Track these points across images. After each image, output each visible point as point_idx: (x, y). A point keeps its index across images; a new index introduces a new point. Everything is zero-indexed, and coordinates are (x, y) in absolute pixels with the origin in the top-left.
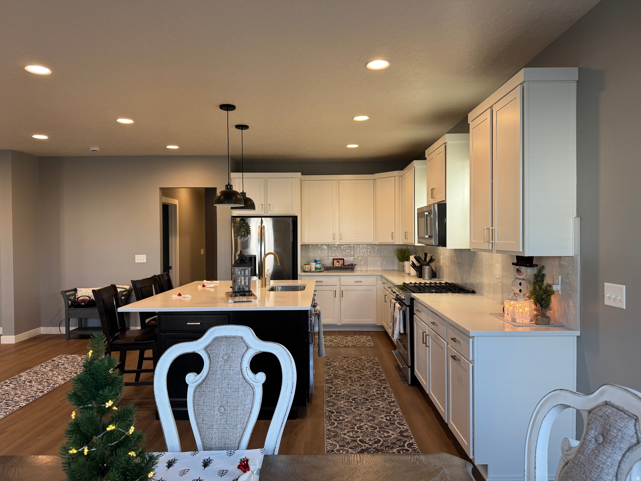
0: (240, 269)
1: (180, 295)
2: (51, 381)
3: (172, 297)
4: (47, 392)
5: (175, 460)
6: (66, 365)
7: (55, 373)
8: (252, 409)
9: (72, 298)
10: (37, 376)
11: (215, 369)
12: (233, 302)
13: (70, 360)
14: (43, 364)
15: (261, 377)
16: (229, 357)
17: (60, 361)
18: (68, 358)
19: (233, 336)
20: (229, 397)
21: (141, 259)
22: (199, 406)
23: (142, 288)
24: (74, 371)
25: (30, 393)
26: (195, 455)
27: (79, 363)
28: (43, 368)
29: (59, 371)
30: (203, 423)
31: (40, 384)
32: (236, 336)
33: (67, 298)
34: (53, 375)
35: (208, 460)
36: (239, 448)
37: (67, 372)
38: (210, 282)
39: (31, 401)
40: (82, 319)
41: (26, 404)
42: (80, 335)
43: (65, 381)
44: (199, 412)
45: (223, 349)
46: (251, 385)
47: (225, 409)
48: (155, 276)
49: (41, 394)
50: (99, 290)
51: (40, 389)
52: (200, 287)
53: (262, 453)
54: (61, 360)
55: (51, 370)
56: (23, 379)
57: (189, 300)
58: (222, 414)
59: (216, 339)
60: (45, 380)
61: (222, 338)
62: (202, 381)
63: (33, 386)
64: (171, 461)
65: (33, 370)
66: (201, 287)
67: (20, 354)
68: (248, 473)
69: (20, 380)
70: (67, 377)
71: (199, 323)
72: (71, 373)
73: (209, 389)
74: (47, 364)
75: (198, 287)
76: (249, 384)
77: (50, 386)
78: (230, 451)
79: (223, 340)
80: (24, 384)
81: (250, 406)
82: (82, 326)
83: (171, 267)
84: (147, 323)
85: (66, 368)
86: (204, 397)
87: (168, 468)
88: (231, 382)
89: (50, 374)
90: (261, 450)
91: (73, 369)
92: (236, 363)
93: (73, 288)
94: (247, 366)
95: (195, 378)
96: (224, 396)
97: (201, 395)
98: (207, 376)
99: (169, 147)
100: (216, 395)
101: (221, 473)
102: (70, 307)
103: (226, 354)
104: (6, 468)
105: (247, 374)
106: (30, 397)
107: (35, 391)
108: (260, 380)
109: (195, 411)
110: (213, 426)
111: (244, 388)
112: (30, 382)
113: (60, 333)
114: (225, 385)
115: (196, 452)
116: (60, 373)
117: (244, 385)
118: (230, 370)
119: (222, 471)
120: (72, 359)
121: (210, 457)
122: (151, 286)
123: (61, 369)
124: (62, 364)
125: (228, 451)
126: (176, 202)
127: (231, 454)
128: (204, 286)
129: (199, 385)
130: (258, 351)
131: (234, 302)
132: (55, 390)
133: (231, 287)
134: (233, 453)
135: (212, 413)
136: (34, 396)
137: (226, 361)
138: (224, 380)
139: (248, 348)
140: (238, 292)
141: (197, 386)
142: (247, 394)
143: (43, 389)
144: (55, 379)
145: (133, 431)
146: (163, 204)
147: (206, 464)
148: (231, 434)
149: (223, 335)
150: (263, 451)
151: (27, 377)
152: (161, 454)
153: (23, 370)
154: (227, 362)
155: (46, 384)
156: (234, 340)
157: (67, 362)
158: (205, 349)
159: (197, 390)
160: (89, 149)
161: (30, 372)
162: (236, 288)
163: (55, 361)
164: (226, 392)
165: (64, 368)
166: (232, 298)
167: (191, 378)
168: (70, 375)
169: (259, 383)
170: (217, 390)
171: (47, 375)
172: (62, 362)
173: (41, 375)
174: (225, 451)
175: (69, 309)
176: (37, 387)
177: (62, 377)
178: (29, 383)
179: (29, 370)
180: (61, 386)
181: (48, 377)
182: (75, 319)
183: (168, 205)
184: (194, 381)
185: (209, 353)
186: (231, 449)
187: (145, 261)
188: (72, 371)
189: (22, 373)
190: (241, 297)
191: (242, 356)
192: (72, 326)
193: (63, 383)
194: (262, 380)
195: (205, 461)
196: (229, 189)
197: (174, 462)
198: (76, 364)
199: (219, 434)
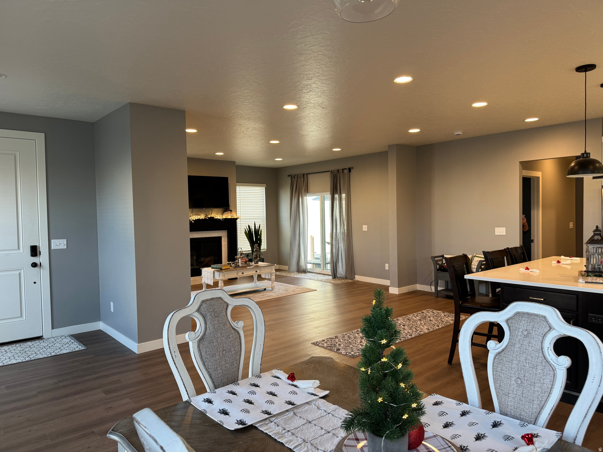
0: (595, 246)
1: (527, 269)
2: (418, 328)
3: (520, 270)
4: (415, 336)
5: (469, 412)
6: (432, 318)
7: (422, 323)
8: (552, 390)
9: (440, 263)
10: (409, 322)
11: (514, 342)
12: (584, 282)
13: (435, 314)
14: (415, 314)
15: (565, 361)
16: (529, 333)
17: (427, 314)
18: (433, 313)
19: (535, 314)
20: (527, 371)
21: (500, 231)
22: (497, 372)
23: (493, 260)
24: (437, 324)
25: (403, 334)
26: (489, 414)
27: (442, 318)
28: (414, 317)
29: (426, 321)
30: (500, 389)
31: (411, 329)
32: (539, 314)
33: (436, 263)
34: (421, 324)
35: (499, 423)
36: (536, 424)
37: (431, 323)
38: (568, 258)
39: (402, 340)
40: (448, 281)
41: (398, 341)
42: (447, 295)
43: (429, 331)
44: (497, 378)
45: (523, 325)
46: (552, 366)
47: (522, 382)
48: (508, 248)
49: (409, 337)
50: (450, 258)
51: (410, 333)
52: (554, 263)
53: (557, 436)
54: (429, 313)
55: (420, 320)
56: (399, 322)
57: (537, 275)
58: (519, 386)
59: (518, 314)
60: (414, 327)
61: (524, 313)
62: (502, 350)
63: (406, 330)
64: (465, 411)
65: (407, 317)
66: (556, 262)
67: (401, 303)
68: (531, 447)
69: (397, 322)
70: (431, 328)
71: (543, 299)
72: (434, 325)
73: (506, 358)
74: (417, 314)
75: (552, 263)
76: (550, 365)
77: (417, 332)
78: (523, 422)
79: (524, 316)
80: (400, 326)
81: (550, 386)
82: (449, 288)
83: (533, 240)
84: (498, 292)
85: (431, 321)
86: (502, 366)
87: (462, 416)
88: (529, 357)
89: (419, 323)
90: (557, 433)
91: (436, 323)
92: (536, 340)
93: (441, 254)
94: (549, 347)
95: (496, 346)
96: (521, 369)
97: (500, 363)
98: (506, 346)
99: (528, 120)
100: (513, 366)
101: (506, 437)
102: (438, 270)
103: (526, 330)
104: (355, 376)
105: (549, 354)
106: (402, 337)
107: (406, 334)
108: (563, 362)
109: (493, 376)
110: (509, 393)
111: (543, 367)
112: (404, 325)
113: (431, 291)
114: (522, 359)
115: (490, 412)
116: (426, 323)
117: (544, 364)
118: (529, 346)
119: (507, 436)
120: (437, 314)
121: (501, 421)
122: (502, 257)
123: (427, 320)
124: (428, 316)
125: (521, 422)
126: (538, 174)
127: (523, 426)
128: (559, 262)
129: (499, 353)
130: (563, 334)
131: (586, 282)
132: (420, 336)
133: (585, 266)
134: (526, 426)
135: (509, 382)
136: (405, 337)
137: (526, 336)
138: (522, 354)
139: (551, 328)
140: (590, 272)
141: (497, 353)
142: (547, 374)
143: (412, 333)
144: (422, 328)
145: (400, 367)
146: (523, 178)
147: (495, 425)
148: (527, 407)
149: (525, 311)
150: (558, 434)
151: (403, 321)
152: (459, 404)
153: (401, 315)
154: (526, 338)
155: (414, 330)
156: (536, 317)
157: (433, 316)
158: (506, 321)
159: (497, 357)
160: (454, 133)
161: (405, 318)
162: (590, 266)
163: (424, 313)
164: (523, 365)
165: (429, 320)
166: (583, 278)
167: (492, 344)
168: (433, 326)
169: (561, 366)
170: (515, 362)
171: (416, 323)
172: (429, 315)
173: (412, 322)
174: (519, 421)
175: (438, 272)
176: (408, 331)
177: (427, 327)
178: (403, 327)
179: (404, 317)
180: (425, 334)
181: (417, 325)
182: (443, 281)
183: (530, 178)
184: (494, 349)
185: (510, 326)
186: (524, 421)
187: (504, 234)
188: (436, 324)
189: (400, 318)
190: (595, 278)
191: (543, 335)
192: (440, 287)
193: (427, 332)
194: (565, 364)
195: (495, 422)
196: (585, 158)
197: (468, 413)
198: (439, 318)
199: (514, 403)
